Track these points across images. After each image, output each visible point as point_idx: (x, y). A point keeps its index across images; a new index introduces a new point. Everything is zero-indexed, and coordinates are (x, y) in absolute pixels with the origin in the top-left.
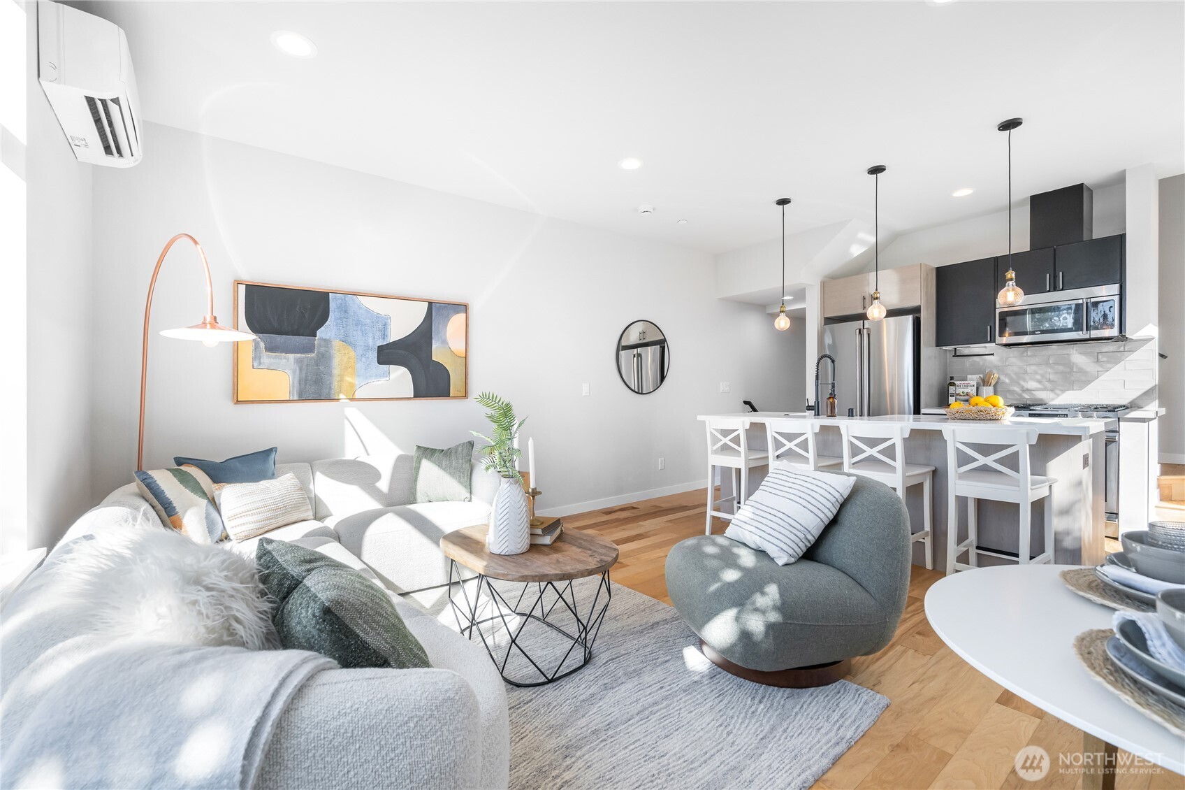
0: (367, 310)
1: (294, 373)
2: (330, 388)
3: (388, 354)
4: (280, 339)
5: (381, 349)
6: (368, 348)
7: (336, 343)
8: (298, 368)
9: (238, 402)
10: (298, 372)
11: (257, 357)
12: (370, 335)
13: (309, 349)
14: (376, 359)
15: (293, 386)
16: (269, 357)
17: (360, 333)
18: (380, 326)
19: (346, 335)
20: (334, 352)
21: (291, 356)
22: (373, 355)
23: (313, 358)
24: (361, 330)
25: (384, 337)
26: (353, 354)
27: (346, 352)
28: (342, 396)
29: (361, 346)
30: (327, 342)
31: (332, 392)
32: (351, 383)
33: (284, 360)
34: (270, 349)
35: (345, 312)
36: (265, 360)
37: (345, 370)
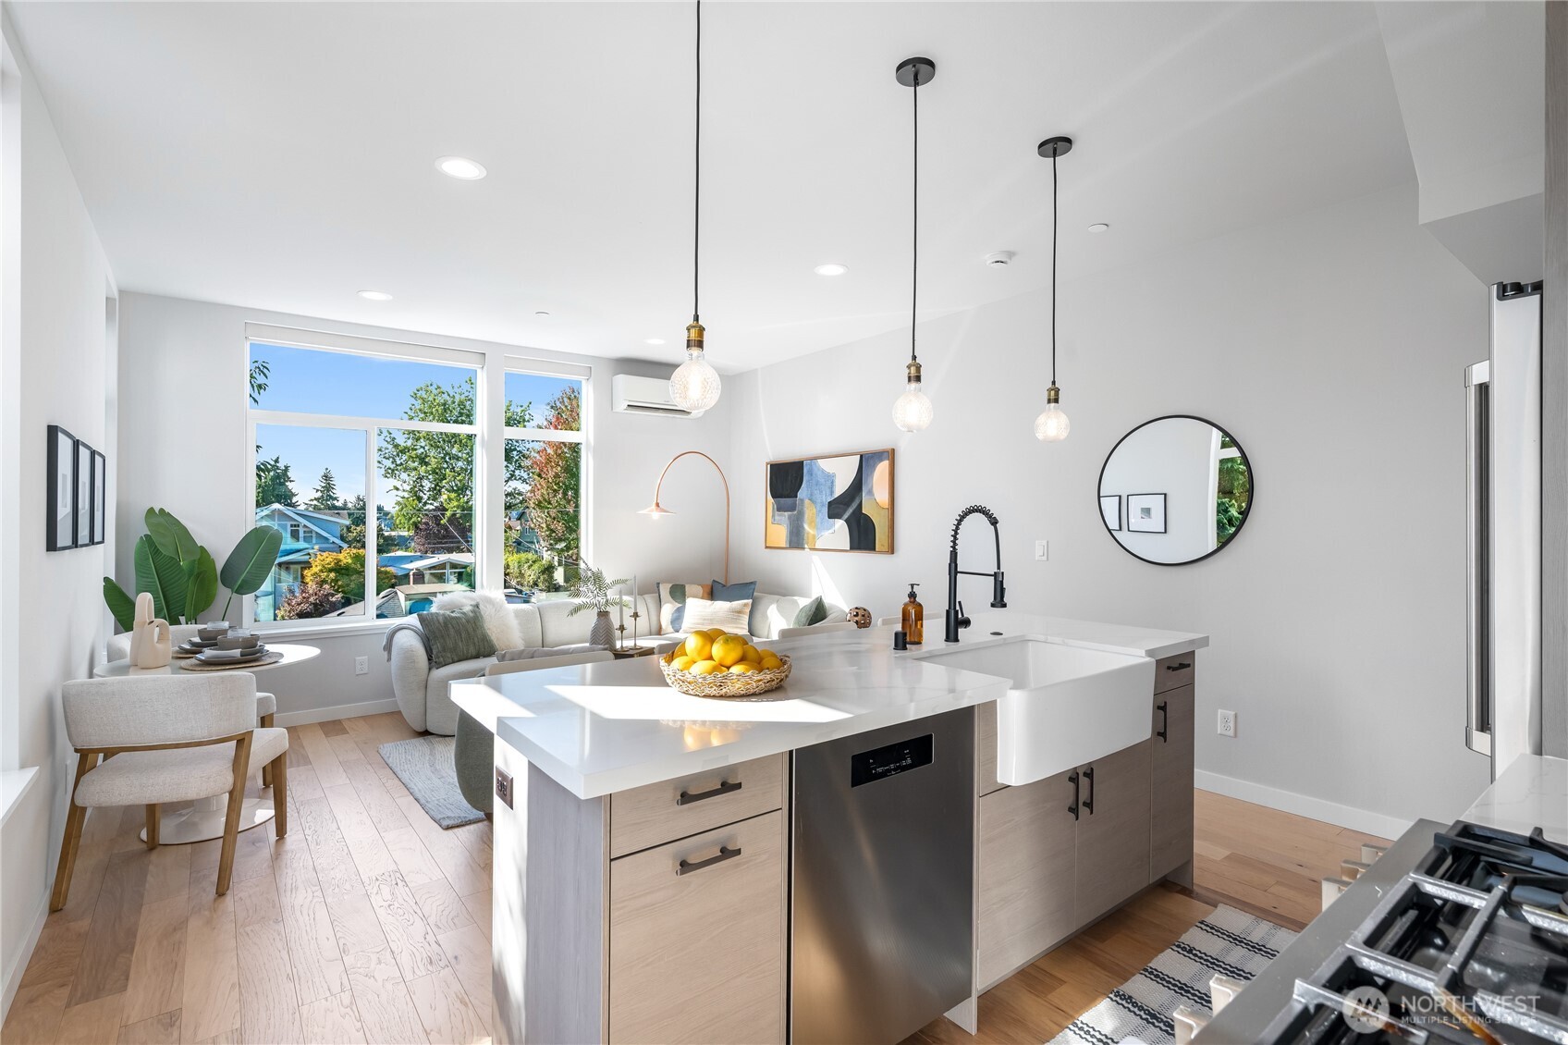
0: (823, 471)
1: (787, 526)
2: (803, 539)
3: (835, 509)
4: (782, 500)
5: (829, 505)
6: (822, 505)
7: (807, 502)
8: (789, 524)
9: (767, 547)
10: (789, 526)
11: (773, 516)
12: (824, 493)
13: (792, 508)
14: (827, 514)
15: (787, 537)
16: (779, 515)
17: (819, 492)
18: (829, 483)
19: (812, 495)
20: (805, 509)
21: (786, 513)
22: (825, 510)
23: (794, 515)
24: (819, 489)
25: (832, 492)
26: (815, 510)
27: (811, 509)
28: (806, 546)
29: (819, 503)
30: (802, 500)
31: (805, 542)
32: (813, 535)
33: (783, 517)
34: (779, 510)
35: (812, 475)
36: (777, 518)
37: (810, 525)
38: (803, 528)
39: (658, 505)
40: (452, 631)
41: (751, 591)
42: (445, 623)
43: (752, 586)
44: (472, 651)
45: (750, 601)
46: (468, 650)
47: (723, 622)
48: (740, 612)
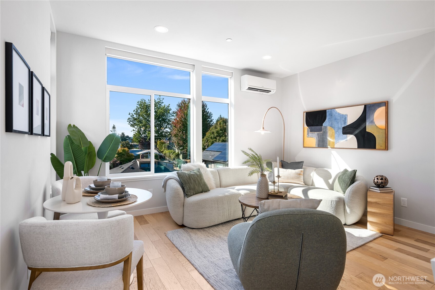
0: (339, 114)
1: (317, 138)
2: (327, 144)
3: (347, 130)
4: (313, 127)
5: (344, 128)
6: (339, 129)
7: (329, 128)
8: (318, 137)
9: (304, 147)
10: (318, 138)
11: (308, 134)
12: (340, 123)
13: (320, 130)
14: (342, 133)
15: (316, 143)
16: (311, 133)
17: (336, 123)
18: (343, 119)
19: (332, 124)
20: (328, 131)
21: (316, 133)
22: (341, 131)
23: (321, 133)
24: (337, 122)
25: (345, 123)
26: (334, 131)
27: (332, 130)
28: (329, 147)
29: (336, 128)
30: (326, 127)
31: (327, 145)
32: (333, 142)
33: (314, 134)
34: (311, 131)
35: (331, 116)
36: (310, 135)
37: (331, 137)
38: (327, 139)
39: (263, 128)
40: (192, 180)
41: (302, 165)
42: (189, 177)
43: (302, 163)
44: (201, 190)
45: (302, 170)
46: (199, 189)
47: (293, 178)
48: (300, 174)
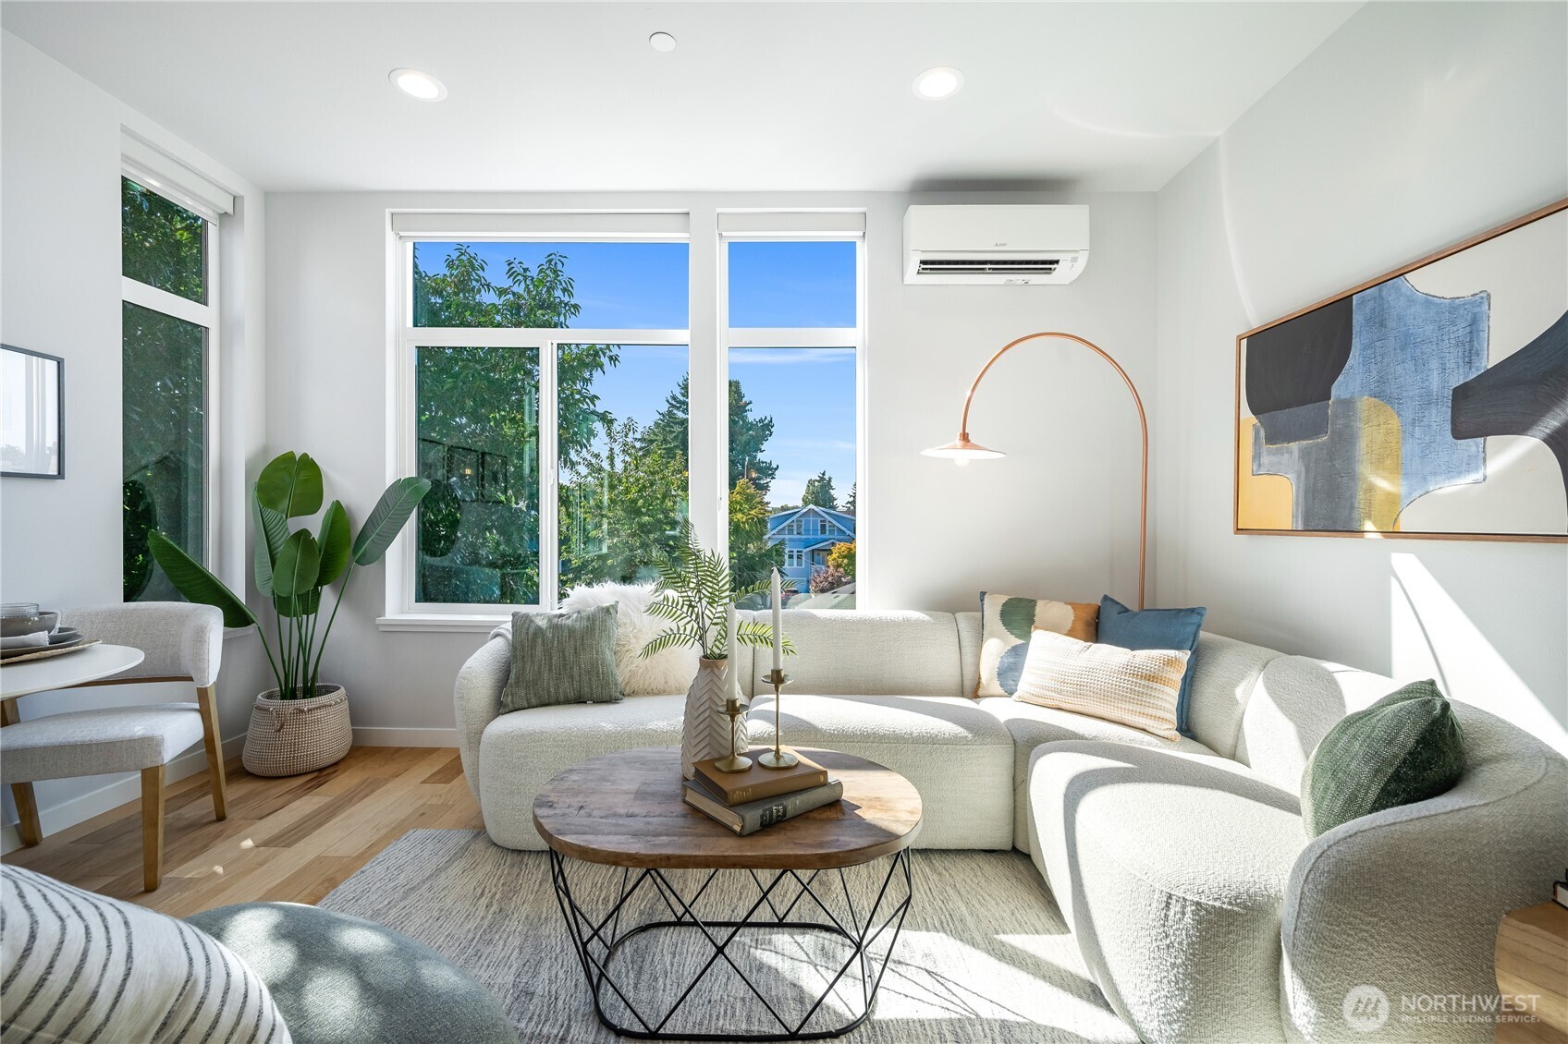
0: (1429, 301)
1: (1298, 477)
2: (1352, 507)
3: (1488, 405)
4: (1283, 416)
5: (1462, 395)
6: (1428, 401)
7: (1365, 404)
8: (1303, 469)
9: (1239, 530)
10: (1303, 476)
11: (1257, 456)
12: (1434, 364)
13: (1317, 427)
14: (1448, 426)
15: (1297, 504)
16: (1270, 453)
17: (1410, 365)
18: (1461, 330)
19: (1382, 380)
20: (1359, 425)
21: (1295, 446)
22: (1441, 417)
23: (1324, 443)
24: (1414, 358)
25: (1471, 352)
26: (1395, 423)
27: (1382, 419)
28: (1368, 526)
29: (1412, 398)
30: (1348, 404)
31: (1356, 515)
32: (1389, 494)
33: (1286, 456)
34: (1271, 439)
35: (1382, 324)
36: (1265, 459)
37: (1379, 463)
38: (1352, 476)
39: (965, 437)
41: (1190, 629)
43: (1195, 619)
45: (1184, 656)
48: (1151, 678)
